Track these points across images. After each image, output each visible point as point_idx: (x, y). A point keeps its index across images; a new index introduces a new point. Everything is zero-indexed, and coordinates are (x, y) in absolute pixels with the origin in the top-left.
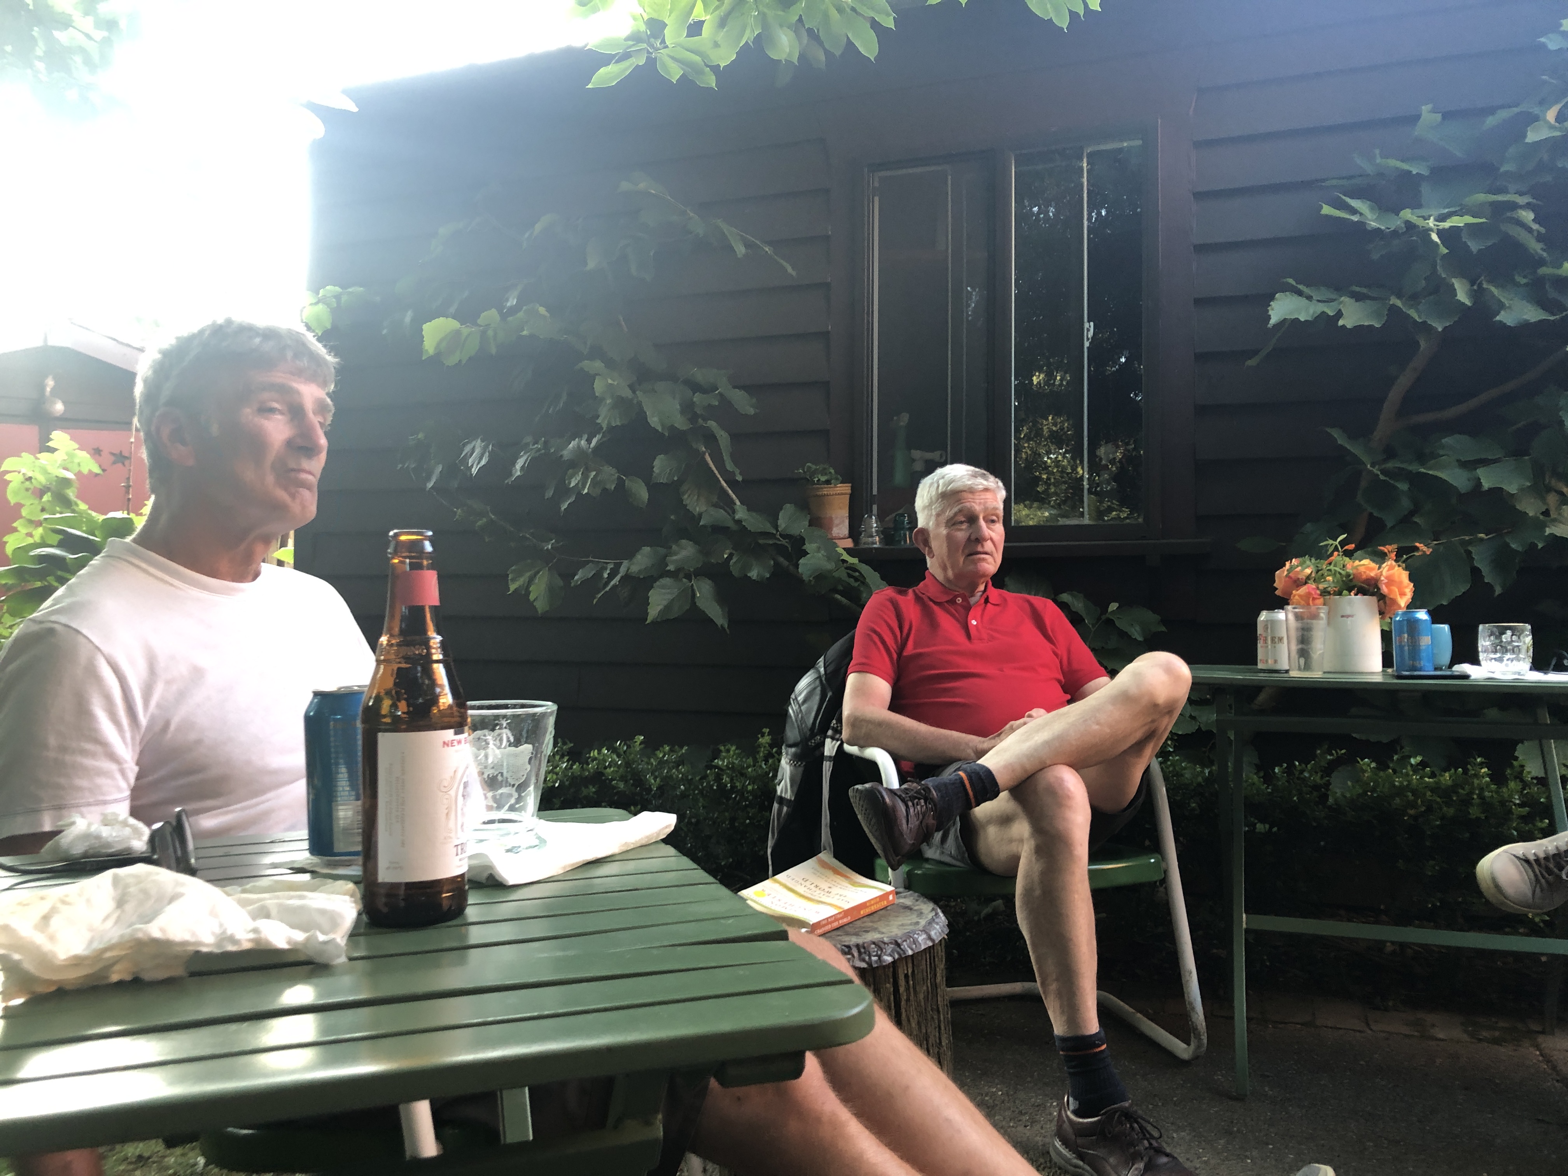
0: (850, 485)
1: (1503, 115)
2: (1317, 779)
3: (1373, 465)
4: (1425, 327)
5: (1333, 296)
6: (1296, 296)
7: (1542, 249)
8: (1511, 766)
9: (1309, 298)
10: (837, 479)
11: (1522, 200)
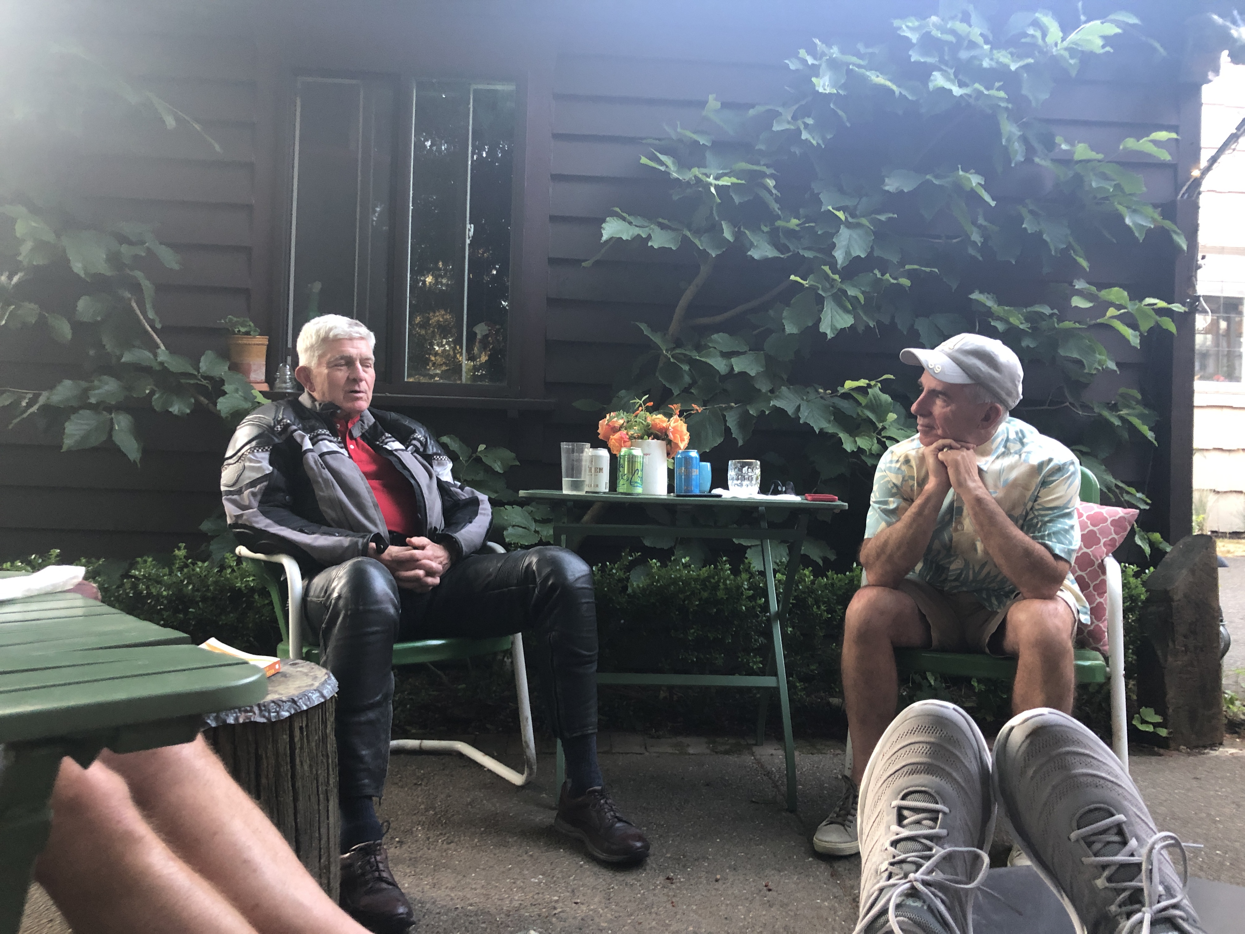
0: (267, 337)
1: (760, 109)
2: (621, 574)
3: (667, 351)
4: (704, 254)
5: (646, 224)
6: (621, 221)
7: (779, 209)
8: (743, 562)
9: (630, 223)
10: (255, 331)
11: (768, 171)
